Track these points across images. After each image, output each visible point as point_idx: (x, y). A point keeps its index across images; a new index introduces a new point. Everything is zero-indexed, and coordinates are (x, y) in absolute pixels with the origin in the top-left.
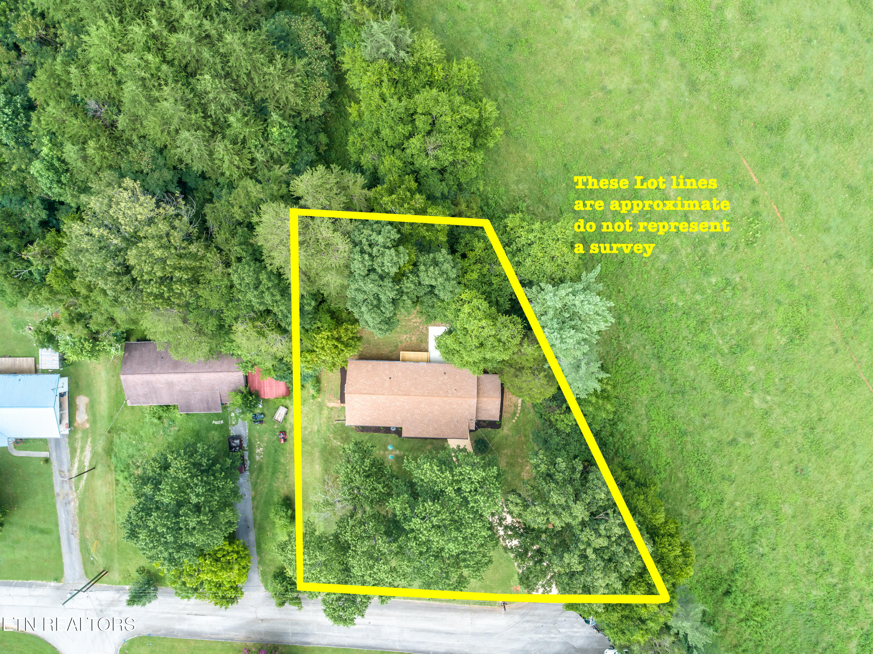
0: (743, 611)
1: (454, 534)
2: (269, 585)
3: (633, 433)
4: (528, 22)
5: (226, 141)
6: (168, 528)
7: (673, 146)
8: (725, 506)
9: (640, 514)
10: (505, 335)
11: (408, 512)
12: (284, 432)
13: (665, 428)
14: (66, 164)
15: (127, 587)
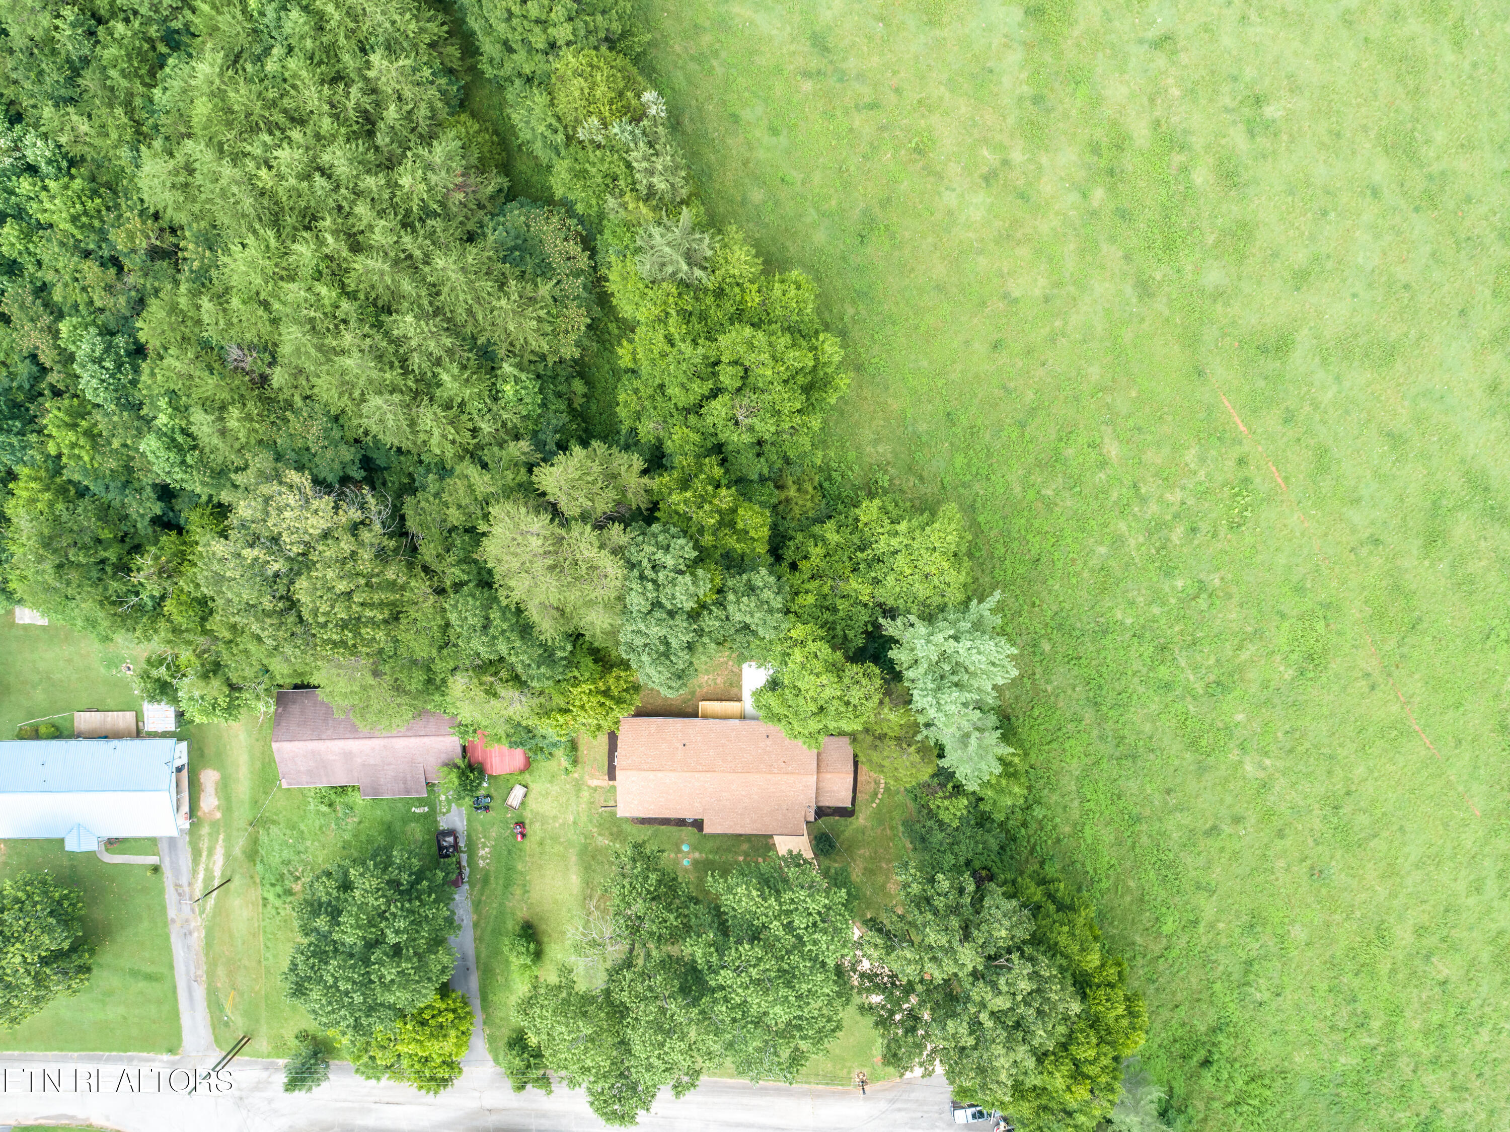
0: (1232, 1090)
1: (783, 992)
2: (501, 1058)
3: (1057, 820)
4: (889, 200)
5: (435, 406)
6: (354, 983)
7: (1114, 380)
8: (1201, 929)
9: (1062, 954)
10: (855, 695)
11: (714, 959)
12: (521, 824)
13: (1107, 812)
14: (194, 439)
15: (281, 1062)
